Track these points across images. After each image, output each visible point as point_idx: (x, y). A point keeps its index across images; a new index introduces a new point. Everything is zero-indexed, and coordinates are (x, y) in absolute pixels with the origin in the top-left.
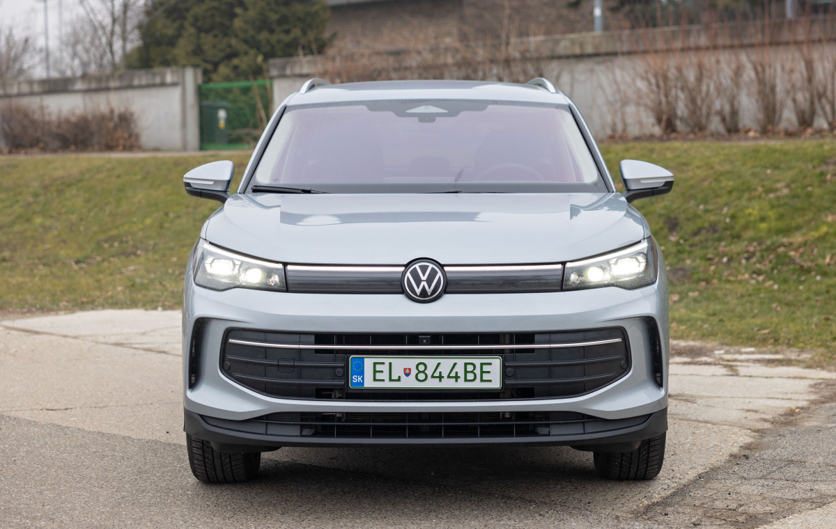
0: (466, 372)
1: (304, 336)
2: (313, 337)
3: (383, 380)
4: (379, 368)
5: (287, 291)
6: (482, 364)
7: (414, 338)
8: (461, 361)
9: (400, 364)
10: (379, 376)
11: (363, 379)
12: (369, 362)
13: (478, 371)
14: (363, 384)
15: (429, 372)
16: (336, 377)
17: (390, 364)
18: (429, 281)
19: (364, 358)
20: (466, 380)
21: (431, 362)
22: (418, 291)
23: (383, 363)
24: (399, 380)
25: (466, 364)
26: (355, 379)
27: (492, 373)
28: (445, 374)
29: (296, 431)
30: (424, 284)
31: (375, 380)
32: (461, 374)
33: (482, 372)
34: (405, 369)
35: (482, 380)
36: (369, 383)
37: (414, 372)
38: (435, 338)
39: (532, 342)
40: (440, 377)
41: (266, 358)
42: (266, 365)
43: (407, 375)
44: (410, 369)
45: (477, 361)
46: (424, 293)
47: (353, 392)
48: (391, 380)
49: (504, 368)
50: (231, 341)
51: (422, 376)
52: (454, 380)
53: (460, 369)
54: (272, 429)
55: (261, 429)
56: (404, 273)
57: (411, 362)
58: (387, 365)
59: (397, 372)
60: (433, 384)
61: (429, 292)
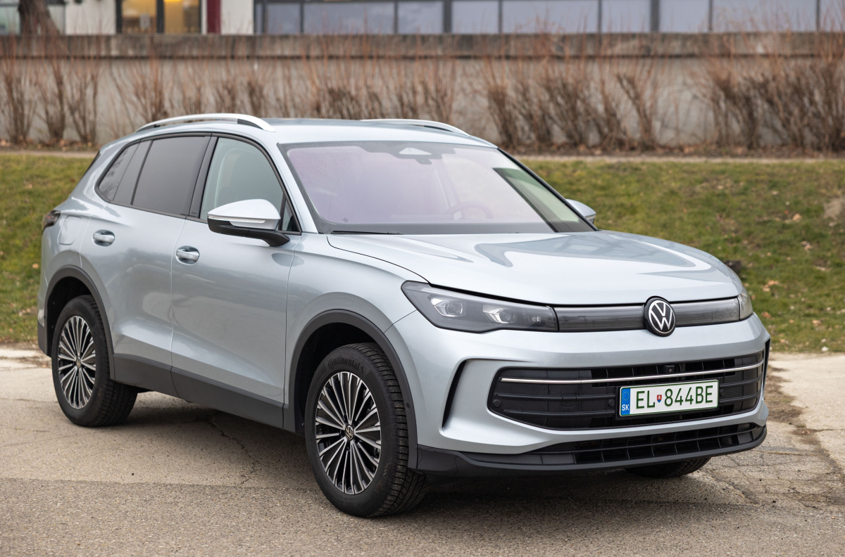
0: (697, 395)
1: (583, 371)
2: (590, 372)
3: (643, 407)
4: (641, 396)
5: (558, 331)
6: (707, 387)
7: (661, 368)
8: (694, 386)
10: (641, 404)
11: (629, 407)
12: (633, 391)
13: (704, 394)
14: (628, 411)
15: (674, 397)
16: (609, 407)
17: (648, 392)
18: (667, 317)
19: (630, 388)
20: (697, 402)
21: (675, 388)
22: (661, 326)
23: (643, 392)
24: (653, 406)
25: (697, 388)
26: (623, 408)
27: (709, 394)
28: (684, 399)
29: (570, 459)
30: (664, 319)
31: (638, 407)
32: (694, 398)
33: (707, 394)
34: (658, 396)
35: (707, 401)
36: (634, 411)
37: (664, 398)
38: (677, 367)
39: (733, 366)
40: (681, 401)
41: (548, 394)
42: (549, 400)
43: (659, 401)
44: (661, 396)
45: (704, 385)
46: (665, 328)
47: (623, 419)
48: (649, 406)
49: (720, 388)
50: (504, 379)
51: (669, 401)
52: (689, 402)
53: (693, 393)
54: (547, 460)
55: (536, 460)
56: (646, 311)
57: (660, 390)
58: (646, 393)
59: (653, 399)
60: (676, 407)
61: (668, 325)
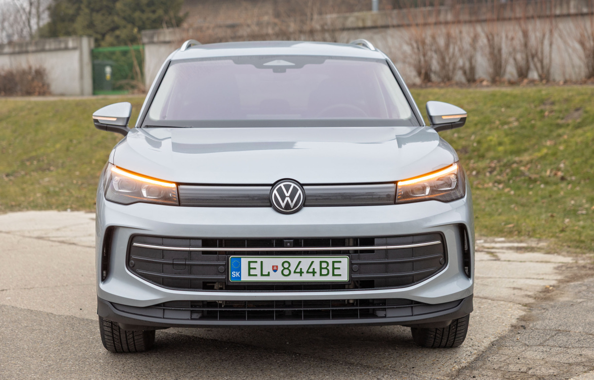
0: (321, 268)
1: (194, 240)
2: (201, 241)
3: (256, 275)
4: (252, 265)
5: (179, 205)
6: (334, 262)
7: (280, 242)
8: (317, 260)
9: (269, 262)
10: (252, 272)
11: (240, 274)
12: (244, 261)
13: (330, 268)
14: (240, 278)
15: (292, 269)
16: (219, 273)
17: (262, 262)
18: (292, 197)
19: (240, 258)
20: (321, 275)
21: (294, 261)
22: (283, 205)
23: (256, 262)
24: (268, 275)
25: (321, 262)
26: (234, 274)
27: (342, 269)
28: (304, 270)
29: (187, 315)
30: (287, 199)
31: (249, 275)
32: (317, 270)
33: (334, 268)
34: (273, 267)
35: (334, 275)
36: (245, 278)
37: (280, 268)
38: (297, 242)
39: (372, 244)
40: (301, 273)
41: (163, 258)
42: (163, 264)
43: (275, 271)
44: (277, 266)
45: (330, 260)
46: (288, 206)
47: (232, 284)
48: (262, 275)
49: (351, 265)
50: (135, 244)
51: (286, 272)
52: (312, 274)
53: (316, 266)
54: (168, 314)
55: (159, 313)
56: (272, 191)
57: (278, 261)
58: (259, 263)
59: (267, 269)
60: (295, 278)
61: (292, 205)
